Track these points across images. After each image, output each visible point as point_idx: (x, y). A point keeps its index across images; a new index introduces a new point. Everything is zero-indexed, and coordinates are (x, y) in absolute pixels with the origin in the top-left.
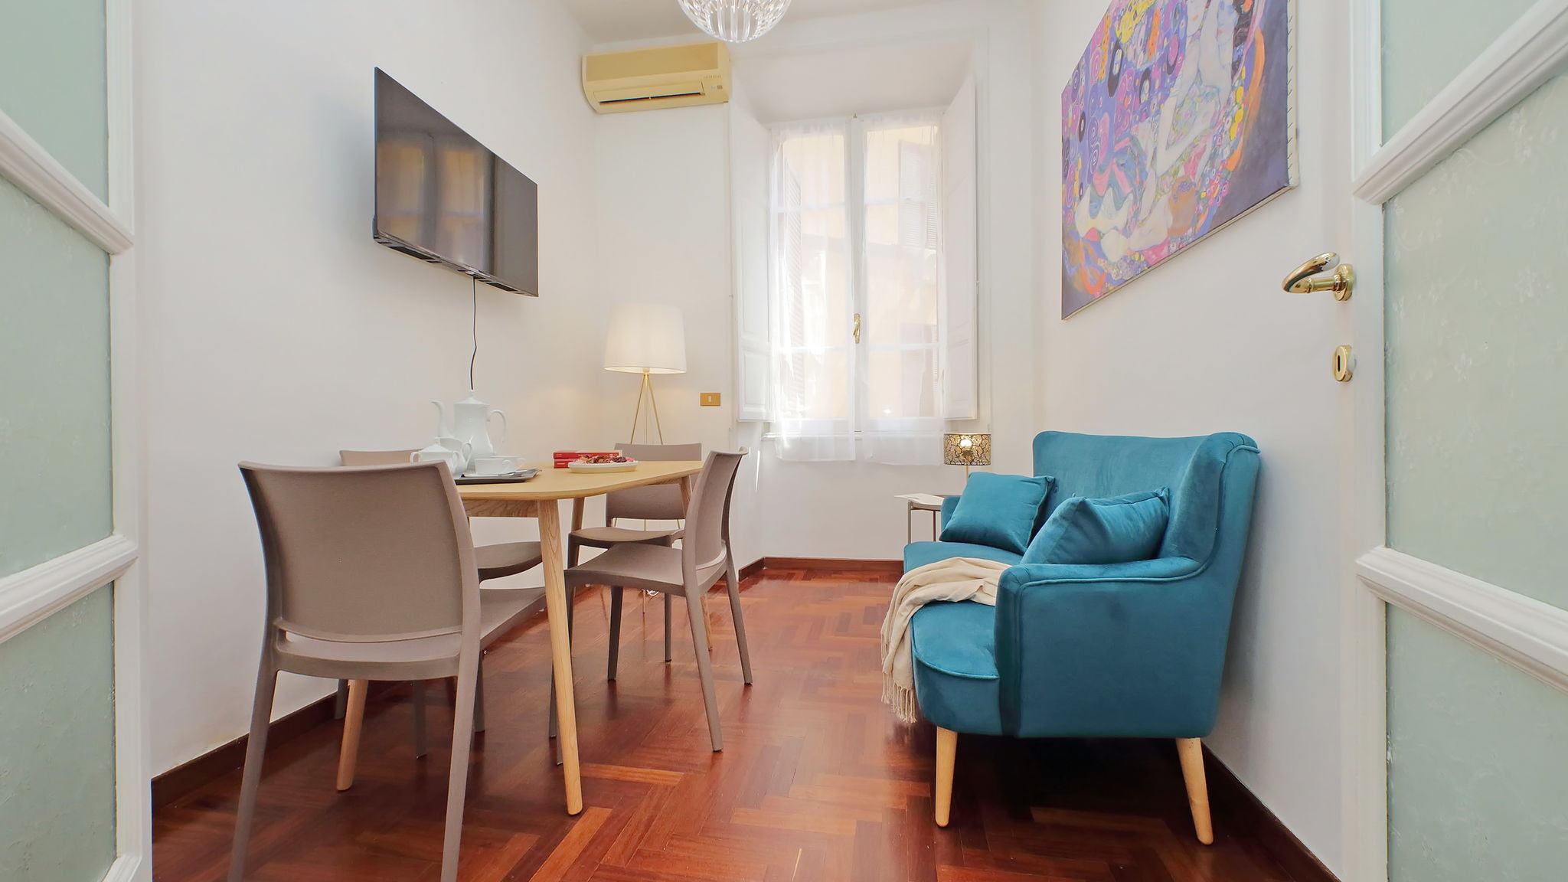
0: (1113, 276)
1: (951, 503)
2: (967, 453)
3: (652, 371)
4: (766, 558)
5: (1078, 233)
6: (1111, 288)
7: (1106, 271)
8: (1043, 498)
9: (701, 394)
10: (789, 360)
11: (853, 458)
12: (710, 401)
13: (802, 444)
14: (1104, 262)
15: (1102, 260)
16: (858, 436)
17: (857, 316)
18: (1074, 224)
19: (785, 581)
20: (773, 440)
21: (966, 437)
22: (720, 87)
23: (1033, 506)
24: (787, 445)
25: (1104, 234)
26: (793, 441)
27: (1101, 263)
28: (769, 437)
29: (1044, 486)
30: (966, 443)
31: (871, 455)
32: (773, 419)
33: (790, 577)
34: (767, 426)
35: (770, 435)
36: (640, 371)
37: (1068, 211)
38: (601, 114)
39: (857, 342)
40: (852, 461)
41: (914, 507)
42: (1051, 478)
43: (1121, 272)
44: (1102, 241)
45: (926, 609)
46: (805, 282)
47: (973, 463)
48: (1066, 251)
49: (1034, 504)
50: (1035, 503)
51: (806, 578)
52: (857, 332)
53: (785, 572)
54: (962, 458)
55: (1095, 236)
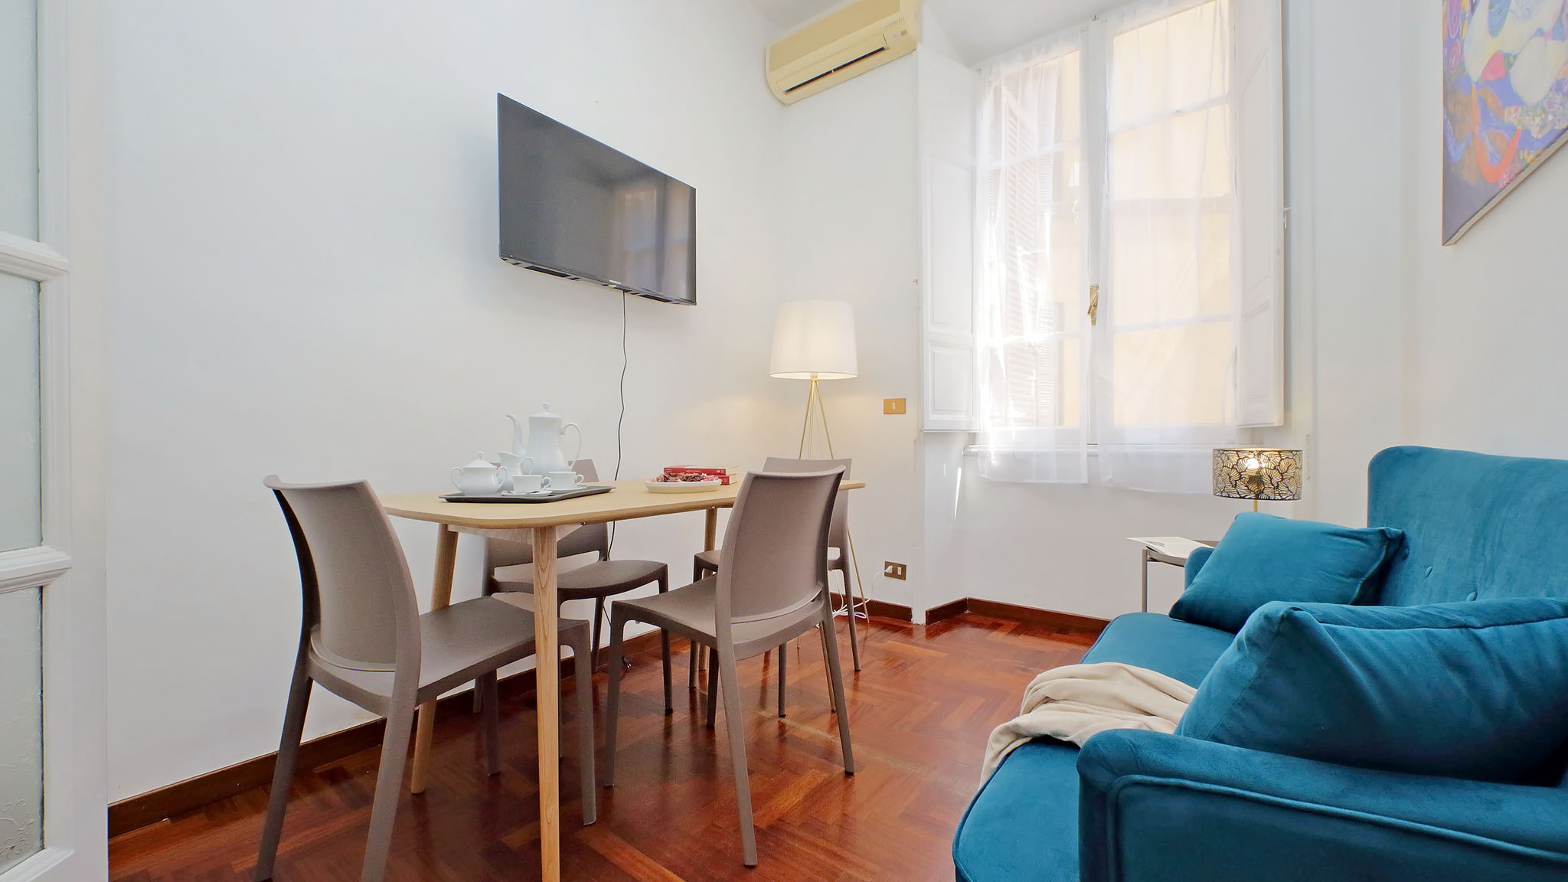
0: (1535, 133)
1: (1199, 558)
2: (1257, 479)
3: (821, 377)
4: (970, 600)
5: (1468, 76)
6: (1531, 157)
7: (1520, 127)
8: (1376, 565)
9: (885, 400)
10: (1000, 354)
11: (1086, 481)
12: (894, 408)
13: (1016, 461)
14: (1516, 110)
15: (1513, 109)
16: (1092, 450)
17: (1094, 289)
18: (1462, 64)
19: (988, 630)
20: (976, 455)
21: (1252, 456)
22: (904, 33)
23: (1350, 580)
24: (995, 462)
25: (1515, 57)
26: (1003, 456)
27: (1511, 116)
28: (972, 450)
29: (1376, 545)
30: (1252, 465)
31: (1110, 477)
32: (975, 428)
33: (995, 627)
34: (973, 438)
35: (974, 449)
36: (807, 376)
37: (1452, 45)
38: (790, 104)
39: (1094, 322)
40: (1085, 484)
41: (1151, 556)
42: (1394, 530)
43: (1550, 118)
44: (1512, 71)
45: (1028, 749)
46: (1021, 252)
47: (1261, 496)
48: (1451, 120)
49: (1351, 576)
50: (1356, 575)
51: (1016, 631)
52: (1092, 311)
53: (991, 620)
54: (1242, 488)
55: (1501, 63)
